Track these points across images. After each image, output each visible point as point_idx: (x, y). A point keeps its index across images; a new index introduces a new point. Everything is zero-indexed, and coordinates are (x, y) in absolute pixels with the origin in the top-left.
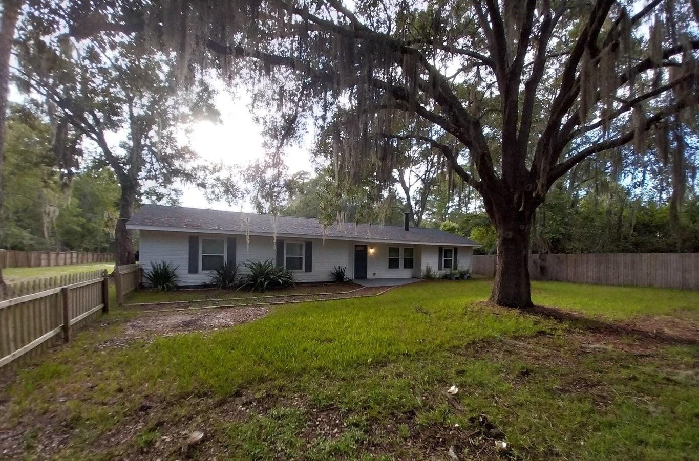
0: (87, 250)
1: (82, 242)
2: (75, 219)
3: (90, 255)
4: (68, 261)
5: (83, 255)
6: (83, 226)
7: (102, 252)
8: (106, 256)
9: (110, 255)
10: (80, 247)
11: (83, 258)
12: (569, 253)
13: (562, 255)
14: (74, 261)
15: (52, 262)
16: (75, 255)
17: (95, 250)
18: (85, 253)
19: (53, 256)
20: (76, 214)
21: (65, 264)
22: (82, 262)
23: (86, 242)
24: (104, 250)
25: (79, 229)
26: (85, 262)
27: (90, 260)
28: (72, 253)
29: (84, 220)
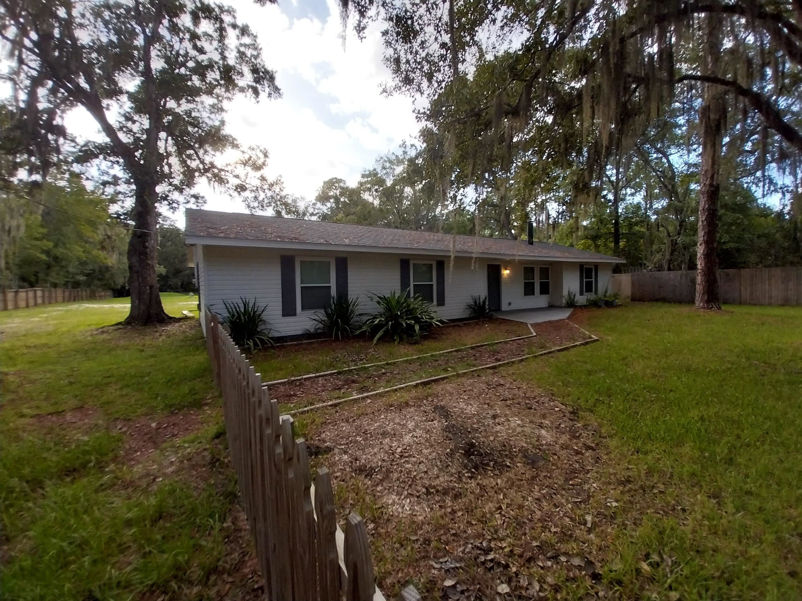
0: (55, 286)
1: (47, 275)
2: (37, 243)
3: (59, 292)
4: (31, 302)
5: (50, 292)
6: (47, 253)
7: (73, 287)
8: (80, 293)
9: (86, 291)
10: (46, 281)
11: (50, 297)
12: (743, 268)
13: (732, 271)
14: (39, 301)
15: (10, 305)
16: (39, 293)
17: (66, 285)
18: (53, 289)
19: (10, 296)
20: (38, 236)
21: (27, 306)
22: (50, 303)
23: (54, 274)
24: (76, 285)
25: (44, 257)
26: (54, 301)
27: (60, 299)
28: (35, 291)
29: (51, 244)
